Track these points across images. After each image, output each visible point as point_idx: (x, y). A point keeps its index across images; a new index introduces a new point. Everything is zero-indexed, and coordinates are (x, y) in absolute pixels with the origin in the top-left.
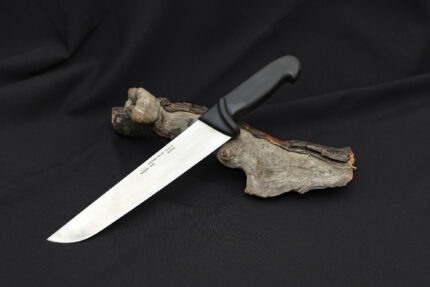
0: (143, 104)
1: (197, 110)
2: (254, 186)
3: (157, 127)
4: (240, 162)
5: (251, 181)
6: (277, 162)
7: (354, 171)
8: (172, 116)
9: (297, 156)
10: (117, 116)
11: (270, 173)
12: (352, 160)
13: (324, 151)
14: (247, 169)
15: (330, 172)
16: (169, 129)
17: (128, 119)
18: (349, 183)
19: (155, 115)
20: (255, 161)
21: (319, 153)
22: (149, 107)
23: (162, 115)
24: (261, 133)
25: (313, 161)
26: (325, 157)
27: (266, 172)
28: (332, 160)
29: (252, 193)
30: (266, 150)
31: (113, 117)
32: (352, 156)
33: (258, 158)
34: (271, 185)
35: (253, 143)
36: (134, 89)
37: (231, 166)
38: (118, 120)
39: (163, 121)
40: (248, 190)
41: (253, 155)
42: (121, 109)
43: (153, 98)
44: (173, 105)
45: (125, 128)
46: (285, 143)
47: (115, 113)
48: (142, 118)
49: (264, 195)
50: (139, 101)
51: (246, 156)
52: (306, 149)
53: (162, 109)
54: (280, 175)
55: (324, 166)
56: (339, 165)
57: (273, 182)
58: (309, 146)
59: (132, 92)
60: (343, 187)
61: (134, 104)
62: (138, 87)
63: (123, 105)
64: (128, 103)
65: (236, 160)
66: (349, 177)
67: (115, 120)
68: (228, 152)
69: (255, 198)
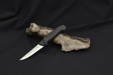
0: (35, 27)
1: (49, 29)
2: (64, 48)
3: (38, 33)
4: (60, 42)
5: (63, 47)
6: (70, 42)
7: (90, 44)
8: (42, 30)
9: (75, 41)
10: (28, 30)
11: (68, 45)
12: (90, 41)
13: (82, 39)
14: (62, 44)
15: (84, 45)
16: (41, 34)
17: (31, 31)
18: (89, 48)
19: (38, 30)
20: (64, 42)
21: (81, 40)
22: (36, 28)
23: (40, 30)
24: (65, 35)
25: (79, 42)
26: (82, 41)
27: (67, 45)
28: (84, 41)
29: (63, 50)
30: (67, 39)
31: (27, 31)
32: (89, 40)
33: (65, 41)
34: (68, 48)
35: (63, 37)
36: (32, 23)
37: (58, 43)
38: (28, 32)
39: (40, 31)
40: (62, 50)
41: (64, 40)
42: (29, 29)
43: (37, 26)
44: (42, 28)
45: (30, 34)
46: (72, 37)
47: (27, 30)
48: (34, 31)
49: (66, 51)
50: (33, 26)
51: (62, 41)
52: (78, 39)
53: (39, 28)
54: (71, 46)
55: (82, 43)
56: (86, 43)
57: (69, 47)
58: (78, 38)
59: (32, 24)
60: (87, 49)
61: (32, 27)
62: (33, 23)
63: (29, 27)
64: (31, 27)
65: (59, 42)
66: (89, 46)
67: (27, 32)
68: (57, 40)
69: (64, 52)
